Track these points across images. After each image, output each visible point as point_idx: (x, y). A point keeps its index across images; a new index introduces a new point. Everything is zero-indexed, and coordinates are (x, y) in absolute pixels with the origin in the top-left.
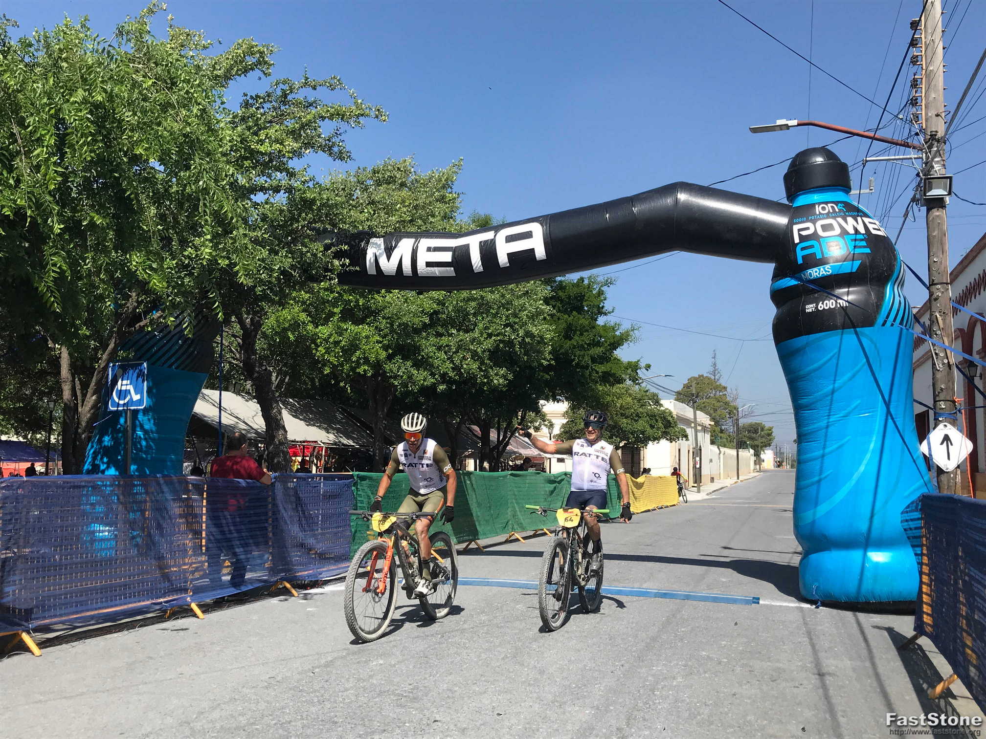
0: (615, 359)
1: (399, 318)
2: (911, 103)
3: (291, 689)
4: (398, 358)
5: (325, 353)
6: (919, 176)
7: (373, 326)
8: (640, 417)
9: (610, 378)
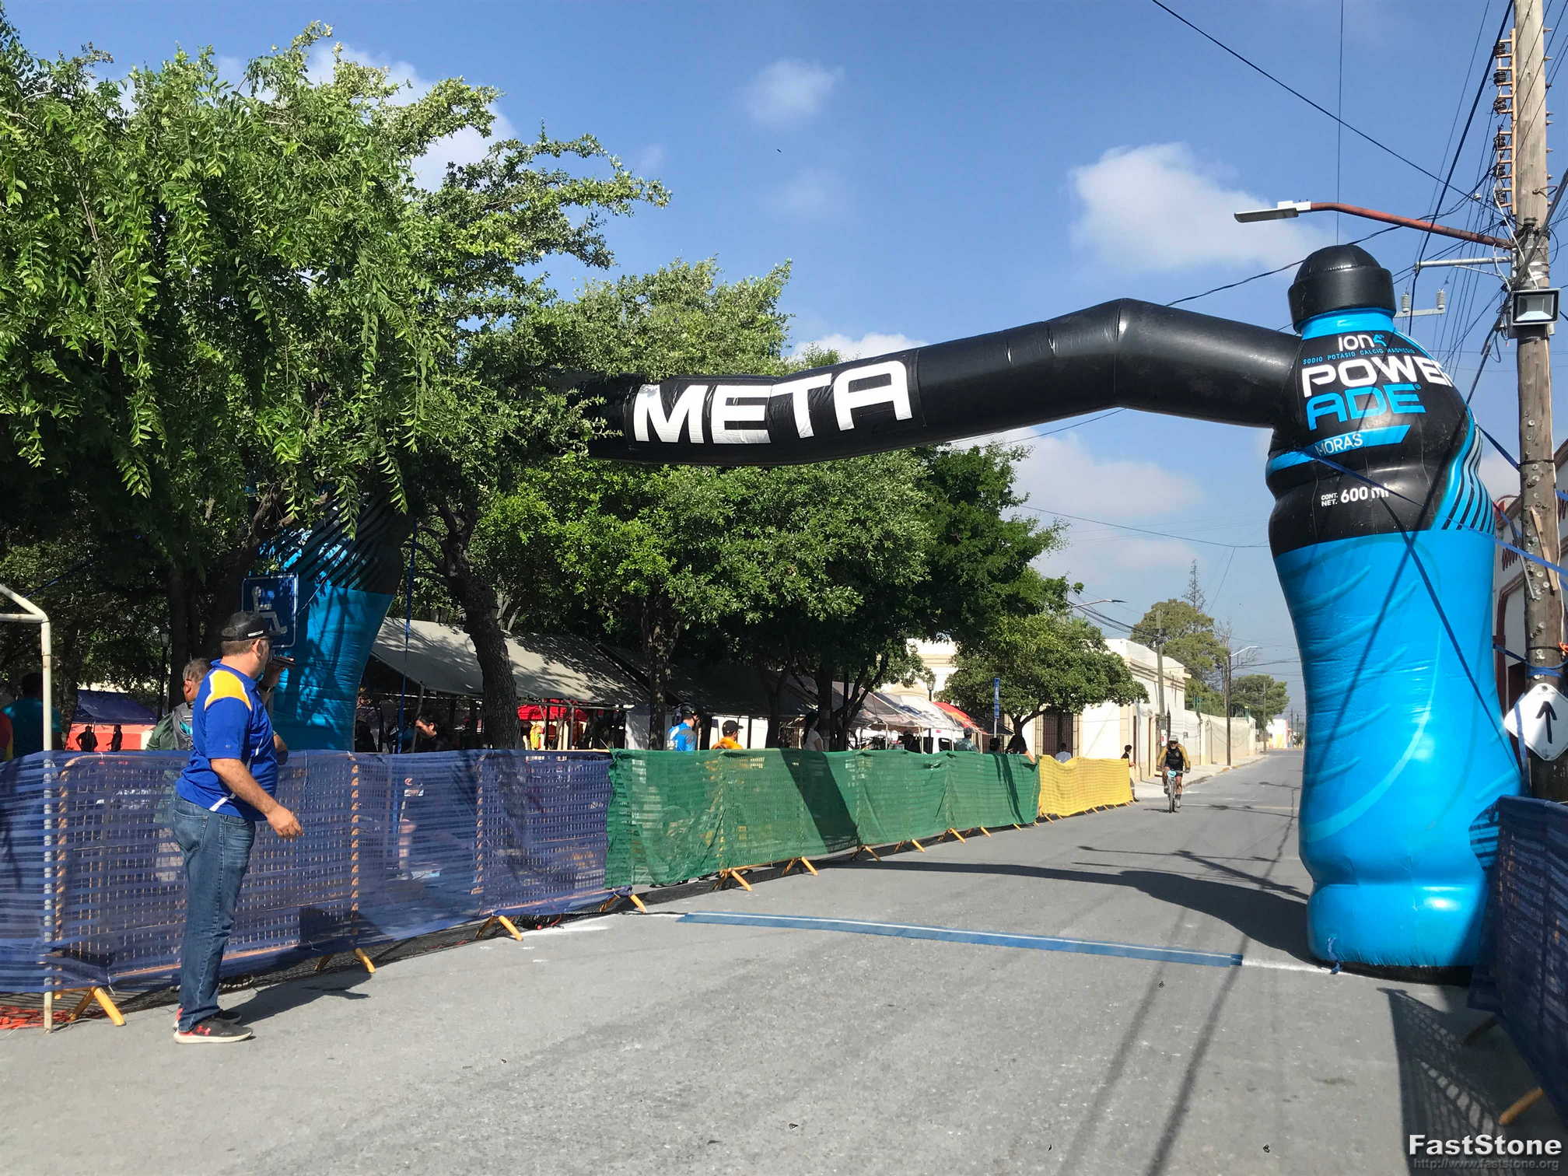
0: (1028, 574)
1: (687, 509)
2: (1494, 174)
3: (495, 1086)
4: (686, 571)
5: (577, 562)
6: (1507, 290)
7: (649, 522)
8: (1071, 666)
9: (1021, 605)
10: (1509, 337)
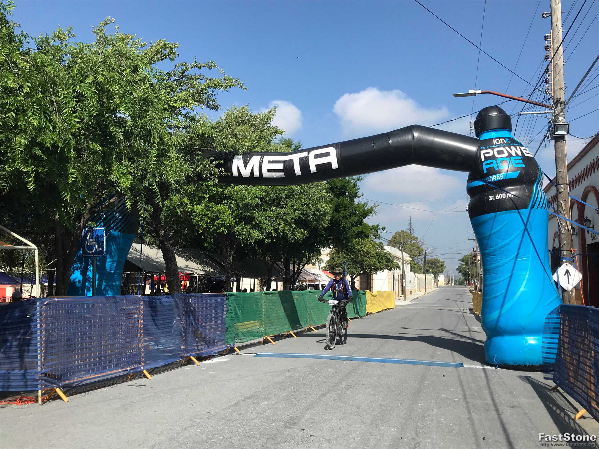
0: (365, 224)
1: (242, 200)
2: (546, 82)
4: (242, 224)
5: (199, 221)
6: (550, 123)
7: (227, 205)
8: (372, 256)
9: (362, 235)
10: (552, 139)
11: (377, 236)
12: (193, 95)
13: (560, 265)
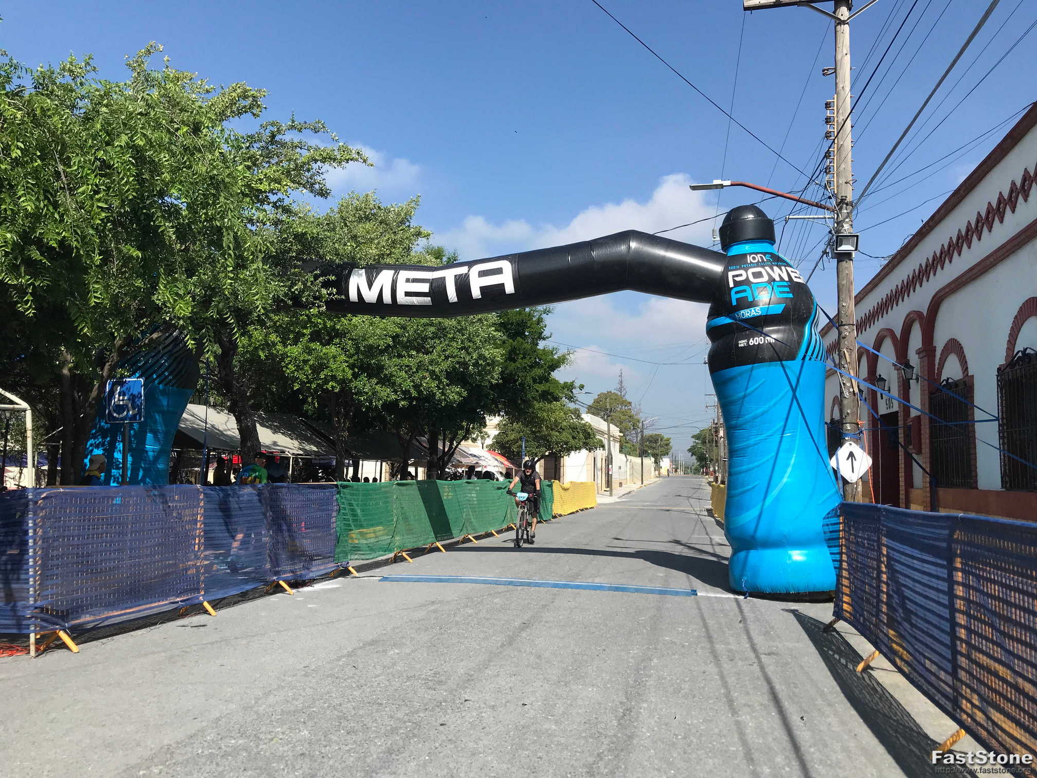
0: (554, 379)
1: (364, 340)
4: (364, 377)
5: (295, 370)
6: (831, 233)
7: (339, 347)
8: (564, 430)
9: (549, 396)
10: (832, 258)
11: (572, 398)
12: (288, 172)
13: (841, 445)
